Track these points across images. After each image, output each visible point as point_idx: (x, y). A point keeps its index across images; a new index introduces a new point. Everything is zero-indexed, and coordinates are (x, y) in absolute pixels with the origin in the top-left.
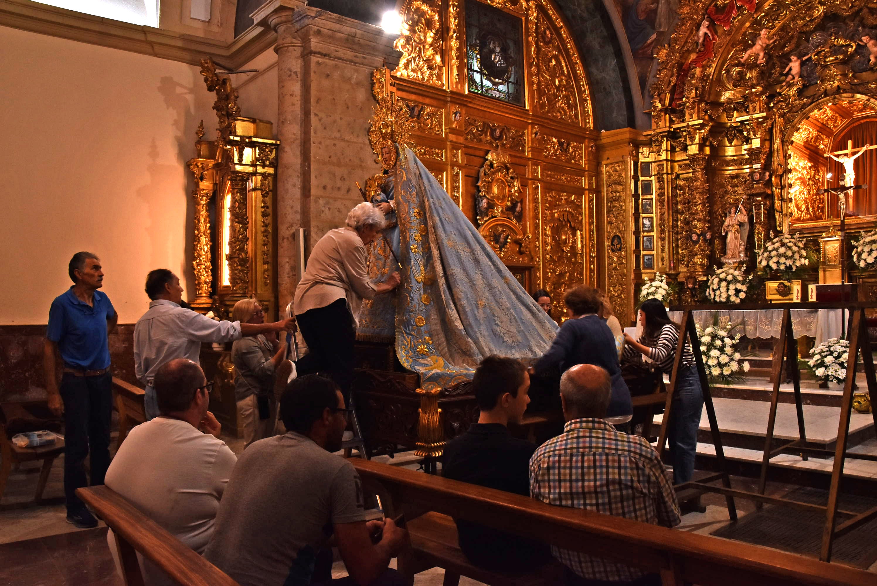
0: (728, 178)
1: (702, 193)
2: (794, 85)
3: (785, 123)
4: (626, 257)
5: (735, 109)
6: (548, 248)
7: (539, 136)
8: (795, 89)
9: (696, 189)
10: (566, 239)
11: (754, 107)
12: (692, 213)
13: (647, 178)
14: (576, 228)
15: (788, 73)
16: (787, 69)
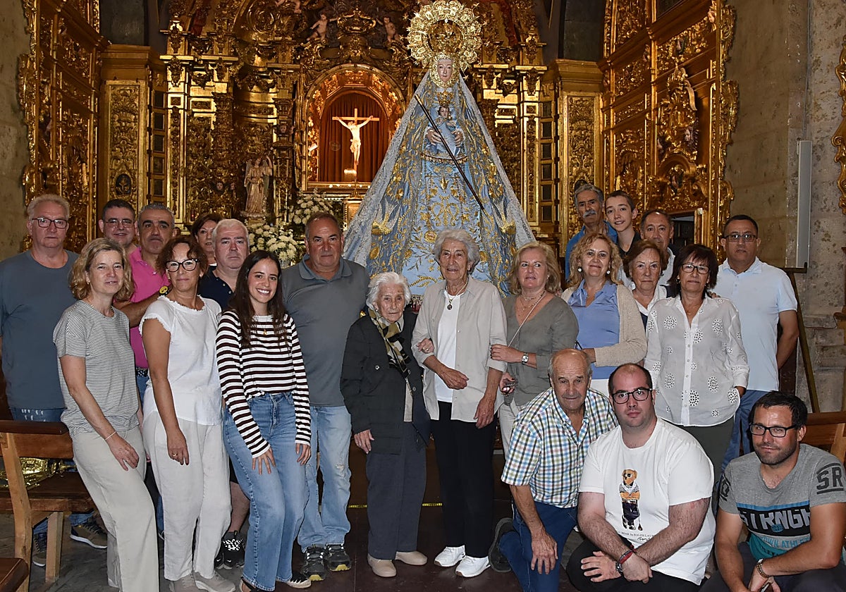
0: (247, 125)
6: (65, 182)
8: (318, 47)
10: (76, 173)
11: (284, 57)
12: (217, 160)
13: (161, 111)
14: (83, 160)
15: (315, 30)
16: (315, 26)
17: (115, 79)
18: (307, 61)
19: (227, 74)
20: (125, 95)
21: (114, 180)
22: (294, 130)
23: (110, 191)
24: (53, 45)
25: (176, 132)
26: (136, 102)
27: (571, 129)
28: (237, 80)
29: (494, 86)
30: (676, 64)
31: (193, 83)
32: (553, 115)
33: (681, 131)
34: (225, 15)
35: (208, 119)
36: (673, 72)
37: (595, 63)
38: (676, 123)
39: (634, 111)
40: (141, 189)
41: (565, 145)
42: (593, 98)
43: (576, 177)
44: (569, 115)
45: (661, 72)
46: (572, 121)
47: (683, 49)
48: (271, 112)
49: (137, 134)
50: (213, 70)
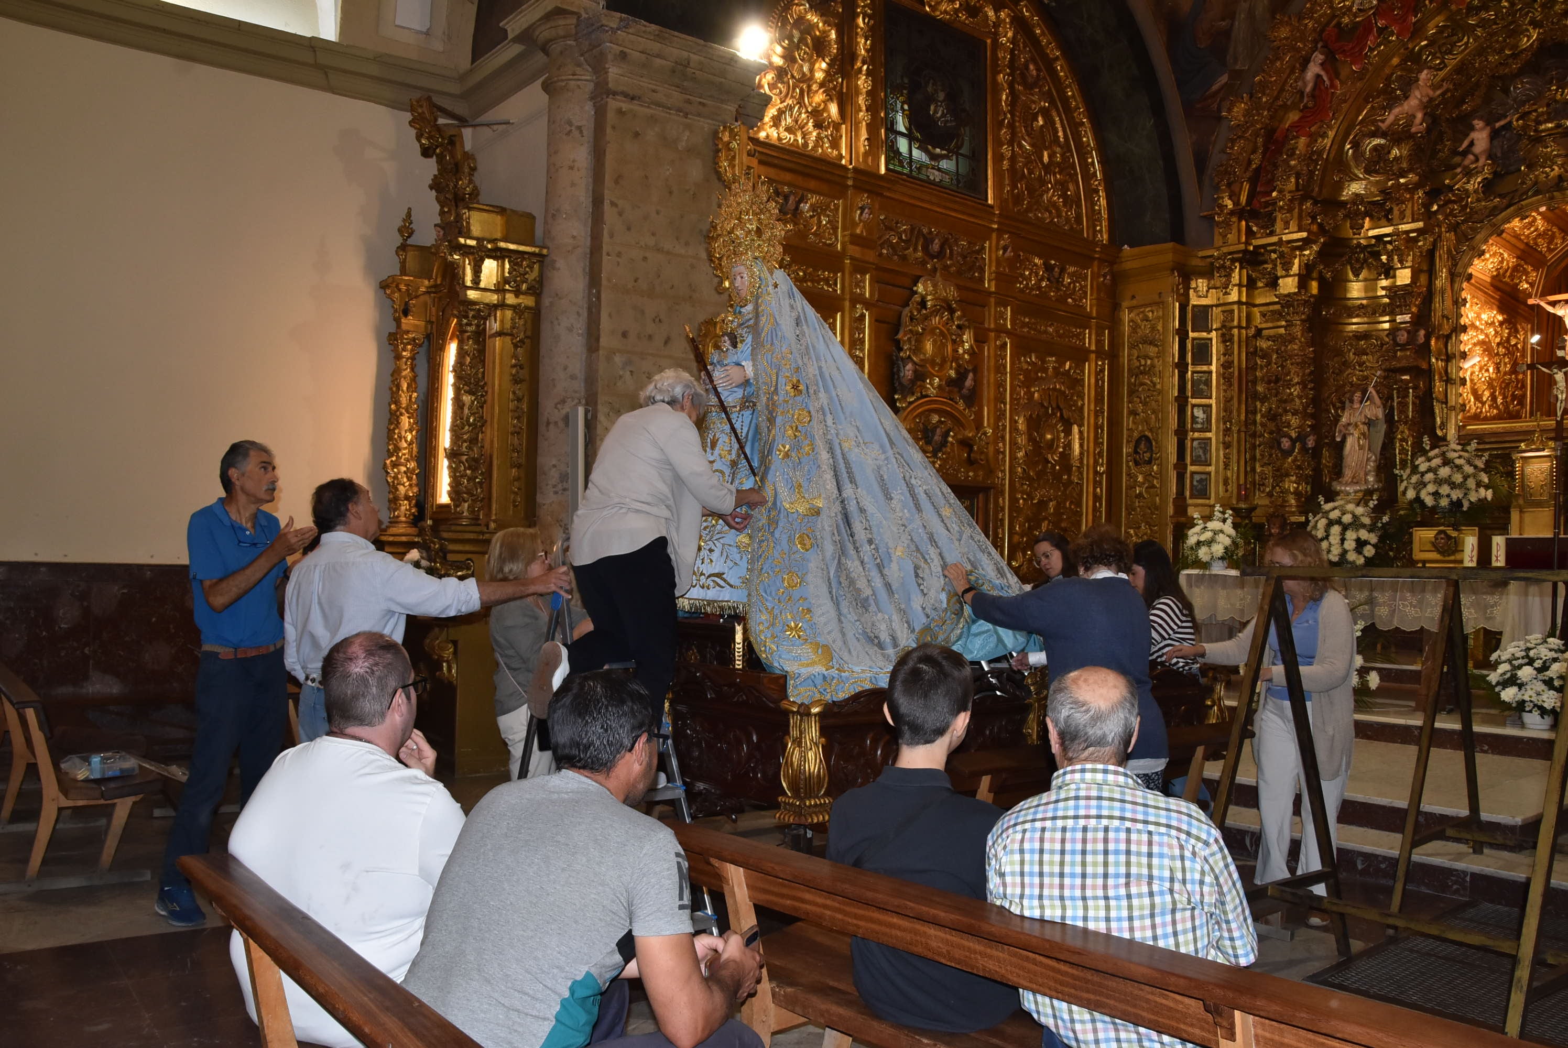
0: (1350, 338)
1: (1302, 364)
2: (1478, 173)
3: (1459, 242)
4: (1162, 475)
5: (1367, 214)
6: (1021, 454)
7: (1009, 253)
8: (1479, 180)
9: (1291, 357)
10: (1052, 440)
11: (1402, 212)
14: (1071, 420)
15: (1467, 150)
16: (1466, 144)
17: (1133, 297)
18: (1454, 209)
19: (1297, 261)
20: (1147, 319)
21: (1132, 445)
22: (1428, 336)
23: (1127, 462)
24: (990, 273)
25: (1226, 366)
26: (1160, 328)
28: (1318, 267)
31: (1255, 284)
34: (1291, 168)
40: (1164, 456)
50: (1276, 258)
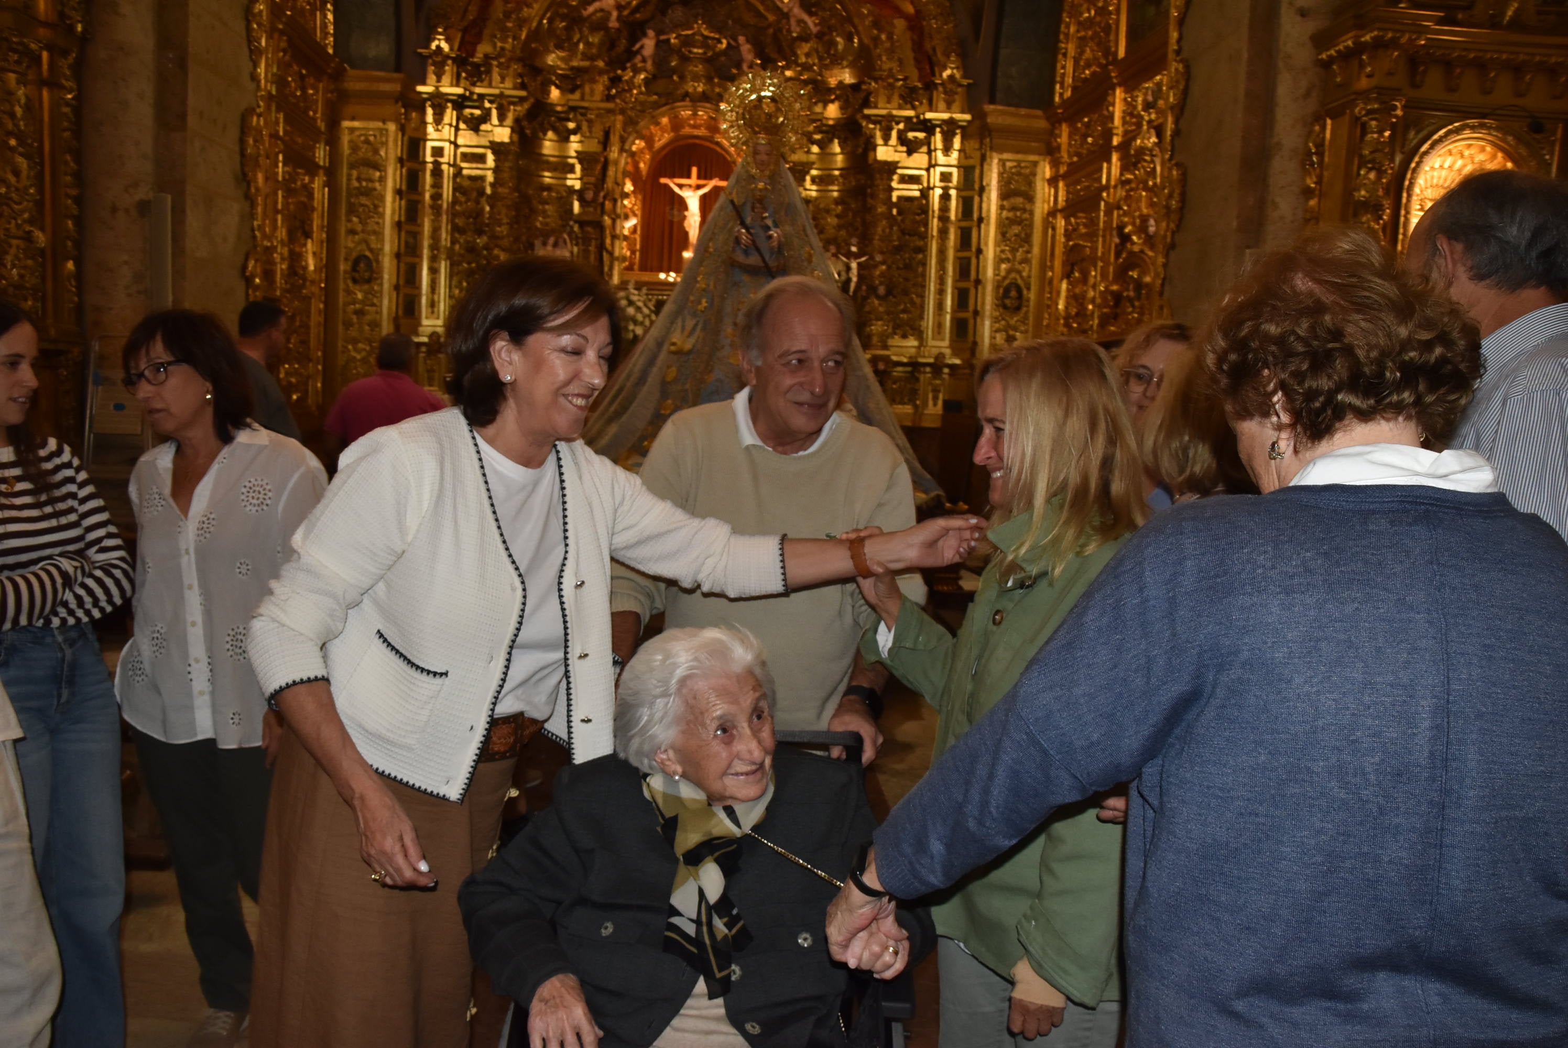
0: (541, 189)
2: (643, 71)
3: (627, 124)
4: (381, 295)
6: (285, 266)
8: (642, 77)
10: (299, 253)
11: (592, 91)
12: (494, 237)
13: (415, 166)
14: (308, 235)
15: (639, 52)
17: (353, 119)
18: (626, 97)
19: (511, 115)
20: (367, 142)
21: (350, 263)
22: (605, 198)
23: (345, 279)
25: (436, 196)
26: (382, 153)
27: (1002, 208)
28: (525, 123)
29: (894, 140)
30: (1145, 123)
31: (462, 126)
32: (977, 187)
33: (1144, 219)
34: (509, 30)
35: (482, 178)
36: (1138, 134)
37: (1039, 113)
38: (1139, 209)
39: (1088, 187)
40: (386, 277)
41: (991, 232)
42: (1035, 164)
43: (1005, 278)
44: (1000, 188)
45: (1126, 133)
46: (1005, 195)
47: (1155, 101)
48: (571, 169)
49: (382, 198)
50: (490, 109)
